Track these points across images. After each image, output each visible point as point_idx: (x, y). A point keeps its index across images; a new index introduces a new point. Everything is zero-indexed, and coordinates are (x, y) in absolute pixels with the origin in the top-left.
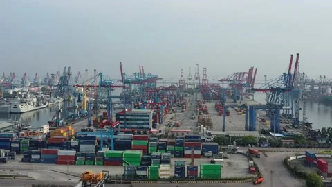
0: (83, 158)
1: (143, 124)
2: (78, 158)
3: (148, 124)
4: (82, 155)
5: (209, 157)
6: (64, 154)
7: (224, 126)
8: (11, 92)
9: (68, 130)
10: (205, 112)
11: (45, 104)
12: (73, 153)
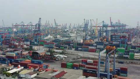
0: (99, 50)
6: (91, 48)
8: (66, 30)
9: (91, 41)
11: (79, 34)
12: (95, 48)
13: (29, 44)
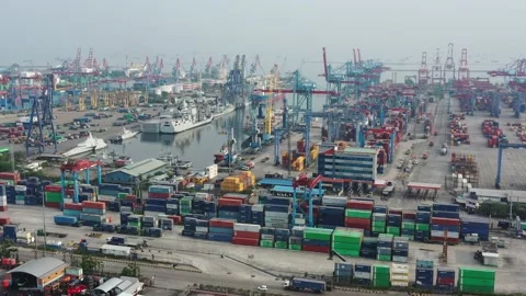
0: (271, 237)
1: (363, 172)
2: (263, 236)
3: (371, 173)
4: (270, 232)
5: (472, 243)
6: (242, 229)
7: (498, 178)
8: (159, 92)
9: (246, 177)
10: (464, 139)
11: (208, 117)
12: (255, 228)
13: (5, 204)
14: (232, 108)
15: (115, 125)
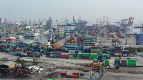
0: (72, 56)
1: (92, 42)
2: (70, 56)
3: (94, 42)
4: (72, 54)
5: (125, 56)
6: (64, 54)
7: (126, 43)
8: (27, 28)
9: (60, 44)
10: (113, 37)
11: (43, 33)
14: (48, 31)
15: (16, 35)
